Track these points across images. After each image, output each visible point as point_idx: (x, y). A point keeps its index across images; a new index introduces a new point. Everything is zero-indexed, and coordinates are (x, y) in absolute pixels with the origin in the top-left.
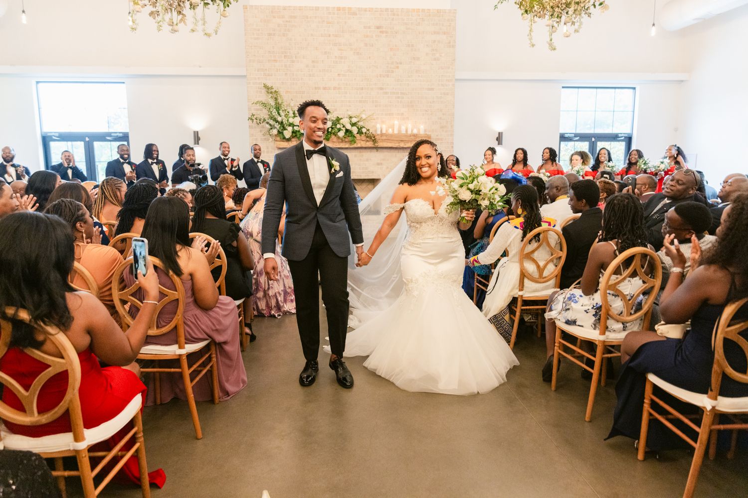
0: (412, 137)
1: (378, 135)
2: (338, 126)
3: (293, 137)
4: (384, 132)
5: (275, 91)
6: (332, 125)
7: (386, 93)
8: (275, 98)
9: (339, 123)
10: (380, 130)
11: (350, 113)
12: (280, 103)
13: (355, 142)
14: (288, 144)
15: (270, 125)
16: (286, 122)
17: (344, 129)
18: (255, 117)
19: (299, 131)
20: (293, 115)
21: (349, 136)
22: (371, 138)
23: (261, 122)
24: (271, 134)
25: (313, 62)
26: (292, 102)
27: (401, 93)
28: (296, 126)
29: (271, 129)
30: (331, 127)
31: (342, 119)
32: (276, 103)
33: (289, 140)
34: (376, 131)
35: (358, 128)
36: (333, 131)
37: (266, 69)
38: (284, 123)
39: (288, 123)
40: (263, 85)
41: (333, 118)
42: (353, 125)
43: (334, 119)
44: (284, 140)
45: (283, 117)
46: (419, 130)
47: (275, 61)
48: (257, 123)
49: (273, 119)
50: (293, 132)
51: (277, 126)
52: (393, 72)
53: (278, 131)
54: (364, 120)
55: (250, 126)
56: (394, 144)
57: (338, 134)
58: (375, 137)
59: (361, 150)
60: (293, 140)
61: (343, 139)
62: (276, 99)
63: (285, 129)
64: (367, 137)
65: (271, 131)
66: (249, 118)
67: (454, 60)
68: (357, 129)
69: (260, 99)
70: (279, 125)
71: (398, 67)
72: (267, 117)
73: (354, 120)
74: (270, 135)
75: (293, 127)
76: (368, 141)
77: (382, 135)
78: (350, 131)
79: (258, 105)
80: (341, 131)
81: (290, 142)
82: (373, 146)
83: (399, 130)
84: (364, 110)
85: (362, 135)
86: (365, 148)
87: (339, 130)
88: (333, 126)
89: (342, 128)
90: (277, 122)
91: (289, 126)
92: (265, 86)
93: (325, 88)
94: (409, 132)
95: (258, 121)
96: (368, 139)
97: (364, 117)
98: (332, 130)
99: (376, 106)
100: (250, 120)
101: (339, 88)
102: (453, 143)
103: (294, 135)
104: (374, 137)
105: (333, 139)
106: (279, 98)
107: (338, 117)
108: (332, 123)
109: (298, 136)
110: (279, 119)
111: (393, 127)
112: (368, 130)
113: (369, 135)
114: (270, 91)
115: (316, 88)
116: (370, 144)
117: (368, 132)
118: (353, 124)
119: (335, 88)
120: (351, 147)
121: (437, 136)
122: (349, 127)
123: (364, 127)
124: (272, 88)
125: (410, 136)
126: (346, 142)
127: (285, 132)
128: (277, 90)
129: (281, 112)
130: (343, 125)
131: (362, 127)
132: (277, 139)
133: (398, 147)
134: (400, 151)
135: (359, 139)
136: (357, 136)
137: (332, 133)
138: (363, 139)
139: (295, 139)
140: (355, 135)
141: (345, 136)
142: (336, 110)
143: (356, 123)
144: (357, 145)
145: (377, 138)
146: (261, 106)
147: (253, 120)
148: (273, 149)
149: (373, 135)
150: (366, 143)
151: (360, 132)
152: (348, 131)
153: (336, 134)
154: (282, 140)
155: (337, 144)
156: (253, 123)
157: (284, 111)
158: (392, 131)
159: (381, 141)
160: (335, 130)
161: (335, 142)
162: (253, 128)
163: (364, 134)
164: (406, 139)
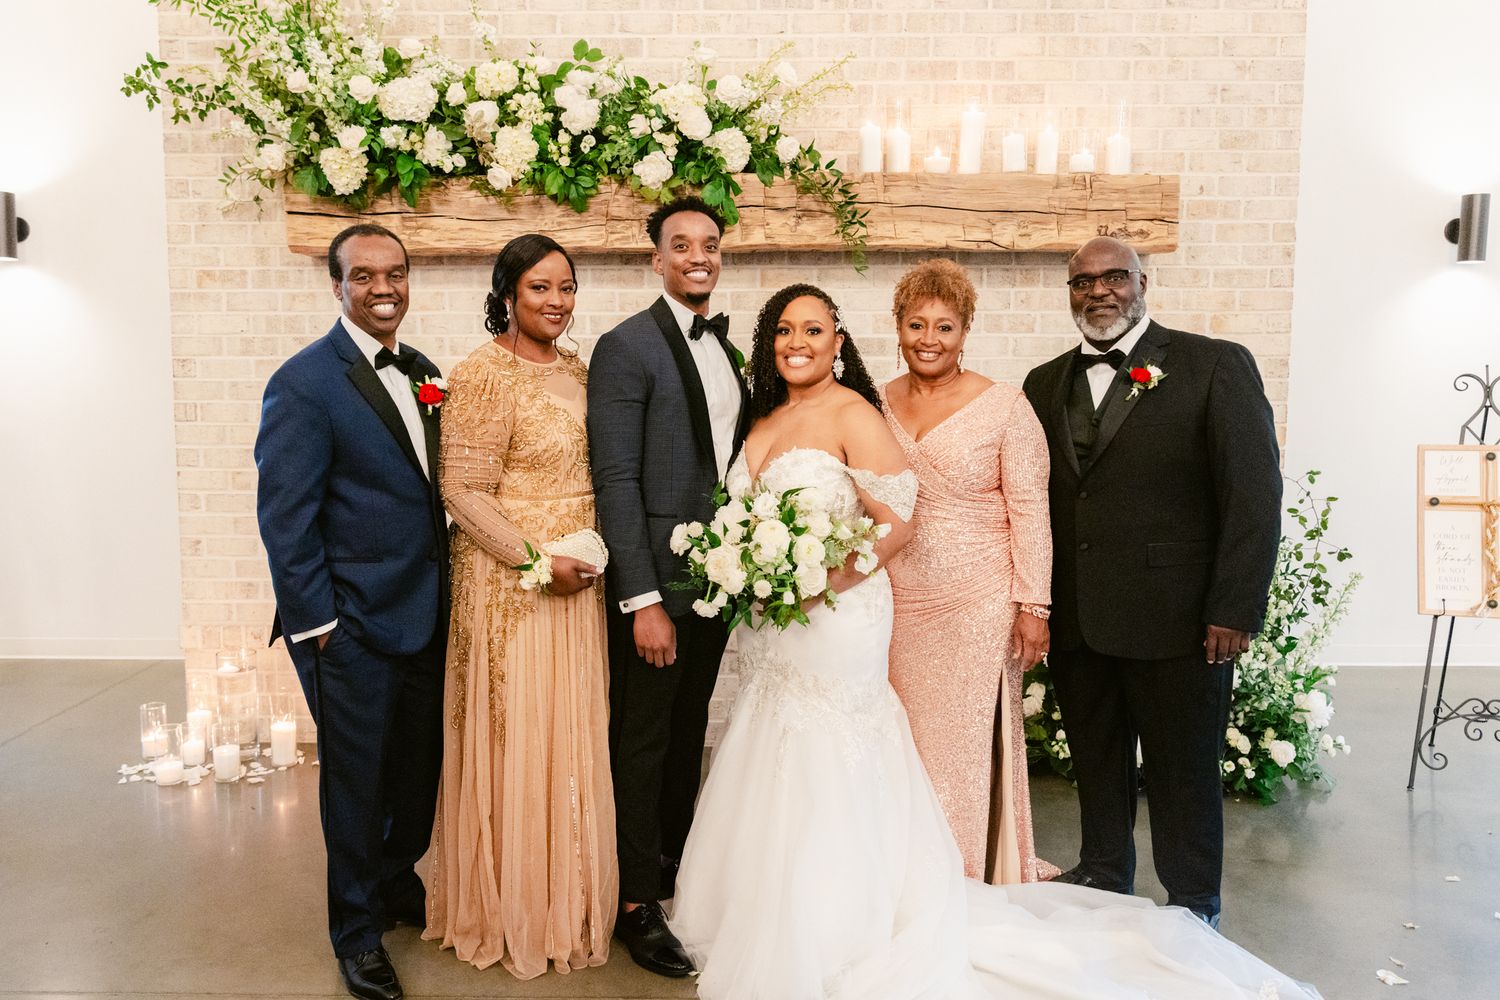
0: (1069, 192)
1: (870, 178)
2: (639, 125)
3: (381, 190)
4: (901, 165)
6: (603, 121)
9: (641, 112)
10: (880, 157)
11: (705, 55)
12: (318, 5)
13: (733, 221)
15: (252, 120)
16: (331, 98)
17: (670, 141)
18: (169, 74)
19: (411, 154)
20: (382, 68)
21: (699, 185)
22: (826, 197)
23: (204, 105)
24: (261, 171)
28: (395, 123)
31: (662, 87)
33: (356, 204)
34: (856, 161)
35: (752, 139)
36: (608, 154)
38: (318, 102)
41: (609, 87)
42: (724, 118)
43: (617, 88)
46: (1101, 158)
50: (375, 160)
51: (282, 119)
54: (788, 94)
55: (167, 139)
56: (959, 232)
57: (639, 168)
58: (853, 191)
59: (772, 269)
60: (383, 205)
63: (328, 139)
64: (804, 190)
65: (259, 154)
66: (131, 81)
68: (748, 146)
70: (292, 117)
73: (733, 93)
75: (375, 126)
76: (807, 213)
77: (889, 179)
78: (707, 158)
80: (653, 156)
82: (838, 240)
83: (990, 156)
84: (791, 46)
85: (776, 178)
86: (794, 254)
87: (643, 148)
88: (608, 128)
89: (659, 137)
90: (277, 93)
94: (1047, 166)
95: (186, 103)
96: (808, 201)
97: (788, 74)
98: (597, 150)
99: (855, 27)
100: (135, 92)
103: (382, 175)
105: (606, 202)
107: (642, 82)
108: (603, 111)
109: (404, 183)
111: (951, 138)
112: (811, 151)
113: (814, 178)
116: (819, 232)
117: (811, 163)
118: (723, 114)
122: (697, 127)
125: (1057, 186)
127: (327, 158)
129: (312, 47)
130: (666, 118)
131: (773, 132)
132: (293, 203)
133: (986, 247)
134: (985, 274)
135: (760, 200)
136: (744, 181)
137: (605, 169)
138: (781, 204)
139: (396, 200)
140: (737, 179)
141: (675, 184)
142: (633, 48)
143: (743, 112)
144: (745, 236)
145: (864, 192)
146: (206, 15)
147: (153, 91)
148: (288, 264)
149: (839, 175)
150: (798, 224)
151: (763, 159)
152: (693, 150)
153: (625, 170)
154: (324, 209)
155: (629, 233)
156: (151, 106)
157: (332, 46)
158: (948, 160)
159: (883, 215)
160: (617, 147)
161: (619, 219)
162: (184, 151)
163: (788, 171)
164: (1031, 204)
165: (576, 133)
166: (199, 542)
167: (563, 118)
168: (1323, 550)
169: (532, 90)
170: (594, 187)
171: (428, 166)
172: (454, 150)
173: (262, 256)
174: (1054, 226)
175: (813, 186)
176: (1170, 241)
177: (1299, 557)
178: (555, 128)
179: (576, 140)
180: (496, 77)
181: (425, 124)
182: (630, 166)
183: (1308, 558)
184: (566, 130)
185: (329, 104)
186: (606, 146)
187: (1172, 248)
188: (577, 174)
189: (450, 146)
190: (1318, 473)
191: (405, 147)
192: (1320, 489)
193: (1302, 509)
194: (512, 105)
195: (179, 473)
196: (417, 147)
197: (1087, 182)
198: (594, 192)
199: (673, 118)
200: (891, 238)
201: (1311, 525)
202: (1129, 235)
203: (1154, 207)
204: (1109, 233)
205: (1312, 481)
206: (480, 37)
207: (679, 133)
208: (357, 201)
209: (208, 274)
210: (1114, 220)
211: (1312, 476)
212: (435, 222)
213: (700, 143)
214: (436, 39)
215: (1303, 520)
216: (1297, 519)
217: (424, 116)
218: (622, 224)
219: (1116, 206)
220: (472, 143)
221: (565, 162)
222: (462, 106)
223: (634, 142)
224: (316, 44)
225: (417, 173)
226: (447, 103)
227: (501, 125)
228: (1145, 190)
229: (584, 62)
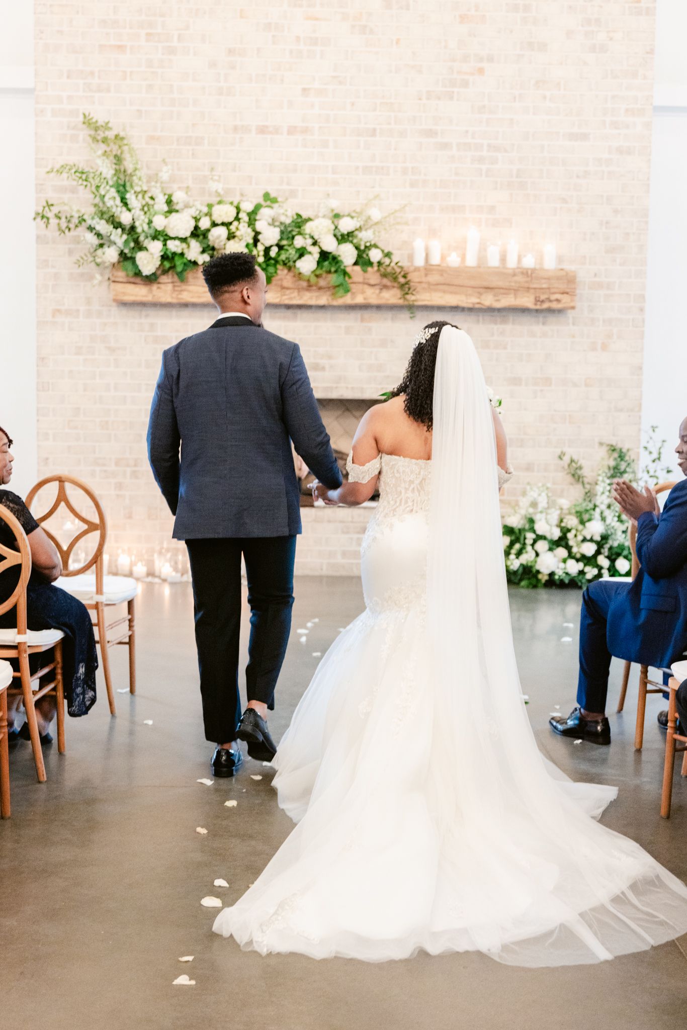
0: (520, 279)
1: (417, 269)
2: (299, 242)
3: (165, 272)
4: (435, 260)
5: (117, 136)
6: (281, 239)
7: (445, 146)
8: (116, 156)
9: (300, 233)
10: (424, 255)
11: (335, 203)
12: (129, 172)
13: (347, 291)
14: (151, 291)
15: (99, 235)
16: (146, 227)
17: (315, 251)
18: (55, 210)
19: (182, 254)
20: (165, 208)
21: (329, 272)
22: (395, 279)
23: (72, 226)
24: (98, 260)
25: (231, 52)
26: (165, 169)
27: (489, 146)
28: (174, 238)
29: (101, 246)
30: (278, 245)
31: (309, 219)
32: (117, 171)
33: (151, 279)
34: (411, 257)
35: (357, 248)
36: (283, 257)
37: (92, 73)
38: (139, 230)
39: (152, 232)
40: (81, 118)
41: (283, 219)
42: (344, 238)
43: (288, 221)
44: (138, 280)
45: (137, 212)
46: (540, 258)
47: (121, 48)
48: (60, 229)
49: (106, 216)
50: (164, 257)
51: (119, 238)
52: (465, 84)
53: (122, 254)
54: (376, 224)
55: (38, 237)
57: (299, 264)
58: (409, 277)
59: (367, 314)
60: (164, 279)
61: (313, 280)
62: (118, 159)
63: (139, 247)
64: (384, 275)
65: (100, 252)
66: (38, 214)
67: (651, 52)
68: (355, 252)
69: (72, 159)
70: (125, 237)
71: (481, 71)
72: (88, 211)
73: (346, 225)
74: (98, 265)
75: (165, 241)
76: (385, 287)
77: (428, 269)
78: (334, 258)
79: (65, 175)
80: (306, 258)
81: (155, 287)
82: (401, 302)
83: (482, 259)
84: (377, 197)
85: (369, 269)
86: (379, 307)
87: (302, 253)
88: (284, 242)
89: (310, 248)
90: (117, 225)
91: (155, 238)
92: (88, 122)
93: (262, 130)
94: (512, 263)
95: (64, 224)
96: (386, 281)
97: (376, 214)
98: (278, 254)
99: (412, 185)
100: (39, 219)
101: (305, 130)
102: (643, 297)
103: (167, 265)
104: (405, 277)
105: (281, 280)
106: (126, 156)
107: (299, 216)
108: (282, 232)
109: (178, 269)
110: (126, 218)
111: (461, 248)
112: (388, 255)
113: (389, 270)
114: (101, 135)
115: (236, 129)
116: (392, 296)
117: (387, 261)
118: (342, 235)
119: (292, 131)
120: (335, 303)
121: (595, 275)
122: (330, 244)
123: (376, 246)
124: (106, 126)
125: (514, 275)
126: (320, 288)
127: (140, 257)
128: (122, 134)
129: (130, 197)
130: (312, 238)
131: (368, 244)
132: (116, 277)
133: (477, 306)
134: (481, 318)
135: (360, 279)
136: (353, 270)
137: (281, 263)
138: (372, 282)
139: (170, 276)
140: (348, 270)
141: (318, 272)
142: (293, 193)
143: (353, 232)
144: (353, 299)
145: (413, 277)
146: (74, 180)
147: (48, 219)
148: (103, 306)
149: (401, 268)
150: (380, 293)
151: (362, 260)
152: (327, 255)
153: (291, 263)
154: (132, 280)
155: (293, 295)
156: (47, 227)
157: (140, 196)
158: (459, 260)
159: (424, 288)
160: (288, 253)
161: (288, 288)
162: (47, 243)
163: (375, 265)
164: (501, 284)
165: (268, 245)
166: (47, 459)
167: (260, 237)
168: (659, 468)
169: (244, 222)
170: (276, 272)
171: (190, 261)
172: (203, 252)
173: (88, 301)
174: (512, 295)
175: (389, 274)
176: (572, 304)
177: (648, 472)
178: (256, 241)
179: (267, 250)
180: (224, 213)
181: (189, 239)
182: (295, 262)
183: (652, 473)
184: (262, 244)
185: (143, 231)
186: (283, 252)
187: (573, 308)
188: (268, 265)
189: (201, 249)
190: (656, 427)
191: (179, 251)
192: (658, 436)
193: (649, 446)
194: (233, 228)
195: (38, 421)
196: (186, 251)
197: (528, 274)
198: (275, 274)
199: (316, 237)
200: (428, 301)
201: (655, 455)
202: (551, 301)
203: (563, 286)
204: (541, 299)
205: (654, 431)
206: (214, 190)
207: (320, 248)
208: (153, 277)
209: (59, 311)
210: (543, 293)
211: (654, 429)
212: (191, 288)
213: (330, 253)
214: (188, 187)
215: (651, 453)
216: (647, 453)
217: (188, 234)
218: (288, 292)
219: (544, 286)
220: (213, 249)
221: (261, 259)
222: (208, 230)
223: (298, 250)
224: (133, 197)
225: (185, 264)
226: (200, 228)
227: (229, 239)
228: (558, 278)
229: (268, 203)
